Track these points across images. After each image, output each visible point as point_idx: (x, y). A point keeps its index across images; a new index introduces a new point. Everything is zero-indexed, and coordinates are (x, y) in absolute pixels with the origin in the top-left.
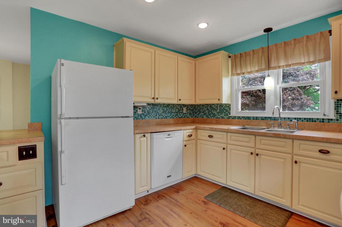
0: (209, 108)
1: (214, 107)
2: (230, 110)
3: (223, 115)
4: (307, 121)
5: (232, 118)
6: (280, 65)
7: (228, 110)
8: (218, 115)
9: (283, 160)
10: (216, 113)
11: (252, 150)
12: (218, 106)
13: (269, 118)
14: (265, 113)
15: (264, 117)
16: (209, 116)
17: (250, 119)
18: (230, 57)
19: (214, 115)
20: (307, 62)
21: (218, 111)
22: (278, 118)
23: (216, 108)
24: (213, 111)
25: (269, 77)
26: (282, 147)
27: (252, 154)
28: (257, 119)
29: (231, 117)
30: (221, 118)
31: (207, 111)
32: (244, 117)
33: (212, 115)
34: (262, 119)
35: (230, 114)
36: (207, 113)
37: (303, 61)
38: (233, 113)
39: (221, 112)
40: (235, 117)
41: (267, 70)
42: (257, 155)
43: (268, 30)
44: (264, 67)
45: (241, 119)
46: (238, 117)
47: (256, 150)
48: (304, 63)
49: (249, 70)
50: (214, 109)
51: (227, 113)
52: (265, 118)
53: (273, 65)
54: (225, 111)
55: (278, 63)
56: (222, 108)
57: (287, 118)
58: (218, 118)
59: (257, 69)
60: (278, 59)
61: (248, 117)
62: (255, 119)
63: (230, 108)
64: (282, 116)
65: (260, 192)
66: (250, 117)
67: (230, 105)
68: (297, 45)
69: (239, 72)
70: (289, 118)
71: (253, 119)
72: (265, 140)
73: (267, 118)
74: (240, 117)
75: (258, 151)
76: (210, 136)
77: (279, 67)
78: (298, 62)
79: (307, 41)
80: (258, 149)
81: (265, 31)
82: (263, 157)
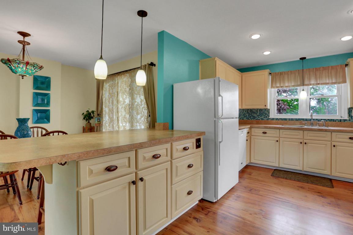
0: (250, 112)
1: (255, 111)
2: (269, 113)
3: (263, 117)
4: (330, 121)
5: (271, 120)
6: (311, 83)
7: (268, 113)
8: (258, 117)
9: (324, 146)
10: (256, 116)
11: (301, 141)
12: (258, 110)
13: (302, 119)
14: (298, 115)
15: (297, 119)
16: (249, 118)
17: (286, 120)
18: (270, 74)
19: (254, 118)
20: (331, 83)
21: (258, 114)
22: (311, 119)
23: (256, 112)
24: (253, 114)
25: (303, 91)
26: (324, 137)
27: (301, 143)
28: (292, 120)
29: (270, 118)
30: (261, 120)
31: (247, 114)
32: (281, 119)
33: (252, 117)
34: (296, 120)
35: (269, 117)
36: (247, 116)
37: (328, 82)
38: (271, 116)
39: (261, 115)
40: (274, 119)
41: (301, 86)
42: (306, 143)
43: (303, 59)
44: (299, 84)
45: (279, 120)
46: (276, 119)
47: (304, 140)
48: (328, 83)
49: (287, 85)
50: (254, 113)
51: (266, 115)
52: (299, 119)
53: (306, 82)
54: (264, 114)
55: (310, 81)
56: (262, 112)
57: (315, 119)
58: (258, 119)
59: (293, 85)
60: (310, 79)
61: (285, 119)
62: (291, 120)
63: (269, 112)
64: (313, 118)
65: (308, 169)
66: (287, 119)
67: (269, 110)
68: (324, 71)
69: (278, 85)
70: (317, 119)
71: (289, 120)
72: (311, 134)
73: (300, 119)
74: (278, 119)
75: (305, 141)
76: (265, 133)
77: (311, 84)
78: (325, 82)
79: (331, 69)
80: (305, 139)
81: (301, 59)
82: (310, 144)
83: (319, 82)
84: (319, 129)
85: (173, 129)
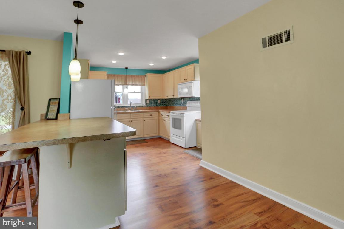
9: (140, 121)
11: (129, 120)
13: (124, 106)
25: (126, 88)
41: (125, 85)
43: (126, 68)
44: (124, 83)
53: (128, 83)
59: (120, 84)
60: (129, 81)
72: (134, 115)
75: (131, 120)
81: (125, 68)
82: (134, 121)
83: (133, 84)
84: (138, 112)
85: (70, 118)
